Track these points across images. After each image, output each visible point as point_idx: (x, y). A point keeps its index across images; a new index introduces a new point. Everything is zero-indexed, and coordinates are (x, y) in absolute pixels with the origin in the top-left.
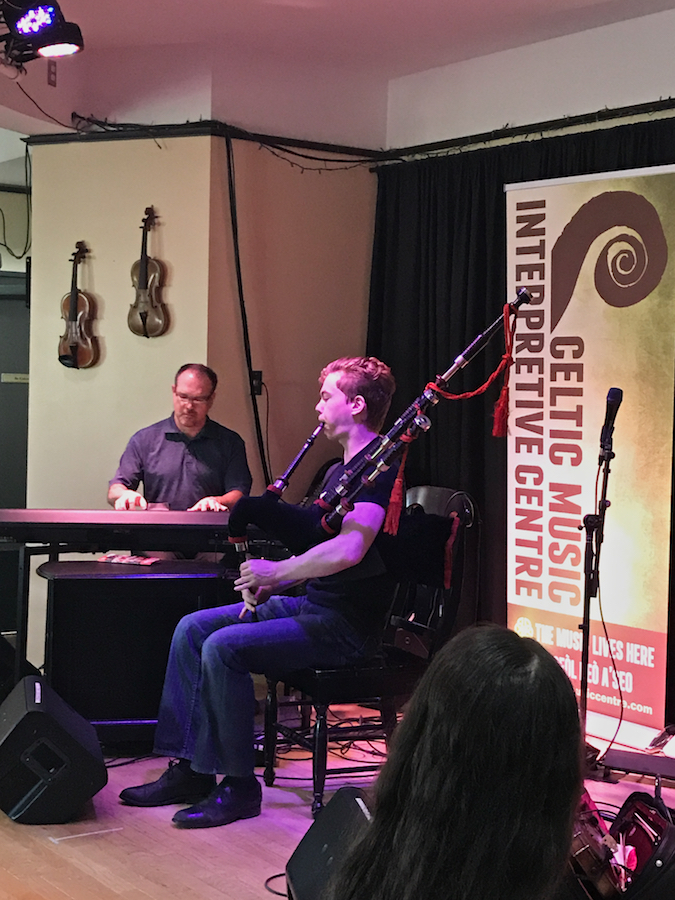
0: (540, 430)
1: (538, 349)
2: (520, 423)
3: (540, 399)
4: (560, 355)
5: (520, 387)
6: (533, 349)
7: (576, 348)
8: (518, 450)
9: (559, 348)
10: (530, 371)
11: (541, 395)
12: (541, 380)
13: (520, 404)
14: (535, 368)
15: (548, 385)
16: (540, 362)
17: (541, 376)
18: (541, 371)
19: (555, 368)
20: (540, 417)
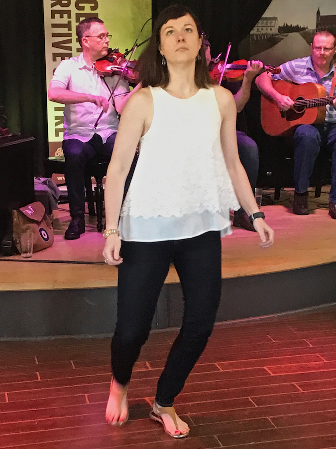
0: (70, 48)
1: (68, 5)
2: (55, 45)
3: (70, 32)
4: (83, 8)
5: (54, 26)
6: (63, 5)
7: (93, 5)
8: (54, 60)
9: (80, 5)
10: (62, 17)
11: (70, 29)
12: (70, 22)
13: (54, 35)
14: (65, 16)
15: (74, 25)
16: (69, 13)
17: (69, 20)
18: (69, 17)
19: (78, 16)
20: (70, 41)
